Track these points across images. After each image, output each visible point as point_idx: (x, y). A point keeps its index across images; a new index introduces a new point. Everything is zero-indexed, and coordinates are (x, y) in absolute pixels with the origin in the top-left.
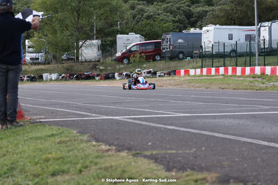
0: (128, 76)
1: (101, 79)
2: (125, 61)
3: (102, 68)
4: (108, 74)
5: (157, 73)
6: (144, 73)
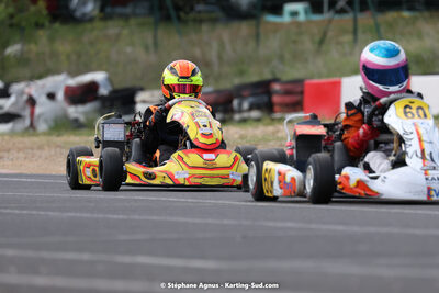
5: (140, 97)
6: (51, 96)
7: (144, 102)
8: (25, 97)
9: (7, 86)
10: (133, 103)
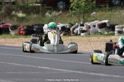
0: (66, 31)
1: (20, 34)
2: (61, 5)
3: (21, 15)
4: (32, 27)
5: (116, 27)
6: (94, 26)
7: (117, 28)
8: (88, 26)
9: (83, 23)
10: (115, 28)
